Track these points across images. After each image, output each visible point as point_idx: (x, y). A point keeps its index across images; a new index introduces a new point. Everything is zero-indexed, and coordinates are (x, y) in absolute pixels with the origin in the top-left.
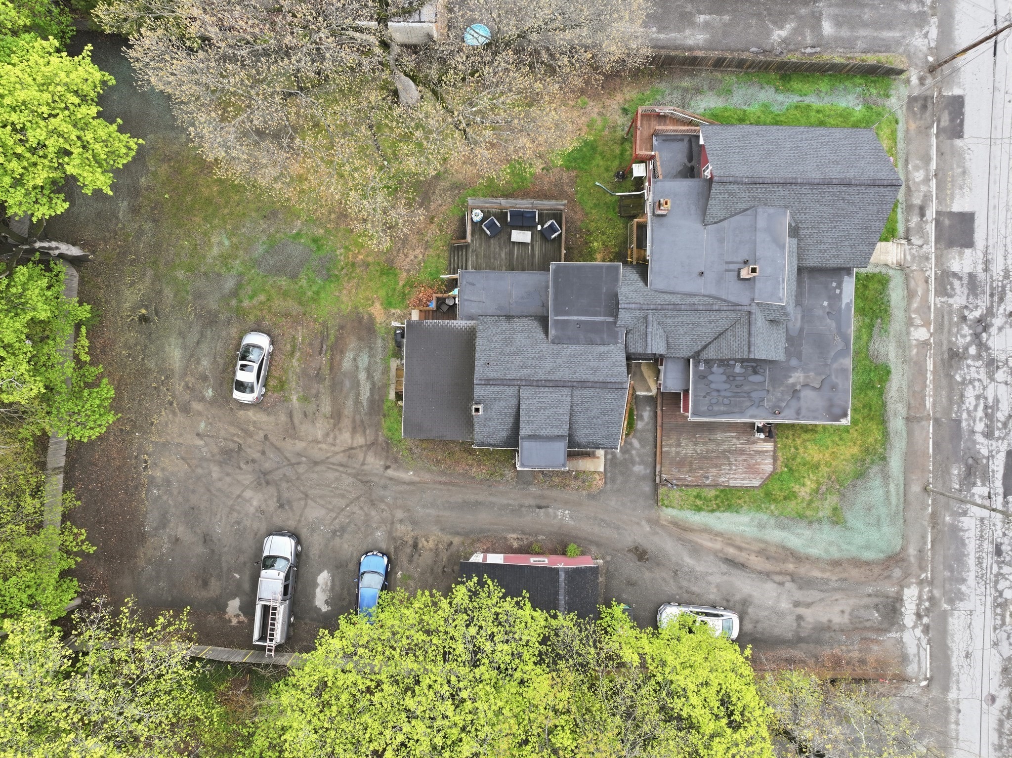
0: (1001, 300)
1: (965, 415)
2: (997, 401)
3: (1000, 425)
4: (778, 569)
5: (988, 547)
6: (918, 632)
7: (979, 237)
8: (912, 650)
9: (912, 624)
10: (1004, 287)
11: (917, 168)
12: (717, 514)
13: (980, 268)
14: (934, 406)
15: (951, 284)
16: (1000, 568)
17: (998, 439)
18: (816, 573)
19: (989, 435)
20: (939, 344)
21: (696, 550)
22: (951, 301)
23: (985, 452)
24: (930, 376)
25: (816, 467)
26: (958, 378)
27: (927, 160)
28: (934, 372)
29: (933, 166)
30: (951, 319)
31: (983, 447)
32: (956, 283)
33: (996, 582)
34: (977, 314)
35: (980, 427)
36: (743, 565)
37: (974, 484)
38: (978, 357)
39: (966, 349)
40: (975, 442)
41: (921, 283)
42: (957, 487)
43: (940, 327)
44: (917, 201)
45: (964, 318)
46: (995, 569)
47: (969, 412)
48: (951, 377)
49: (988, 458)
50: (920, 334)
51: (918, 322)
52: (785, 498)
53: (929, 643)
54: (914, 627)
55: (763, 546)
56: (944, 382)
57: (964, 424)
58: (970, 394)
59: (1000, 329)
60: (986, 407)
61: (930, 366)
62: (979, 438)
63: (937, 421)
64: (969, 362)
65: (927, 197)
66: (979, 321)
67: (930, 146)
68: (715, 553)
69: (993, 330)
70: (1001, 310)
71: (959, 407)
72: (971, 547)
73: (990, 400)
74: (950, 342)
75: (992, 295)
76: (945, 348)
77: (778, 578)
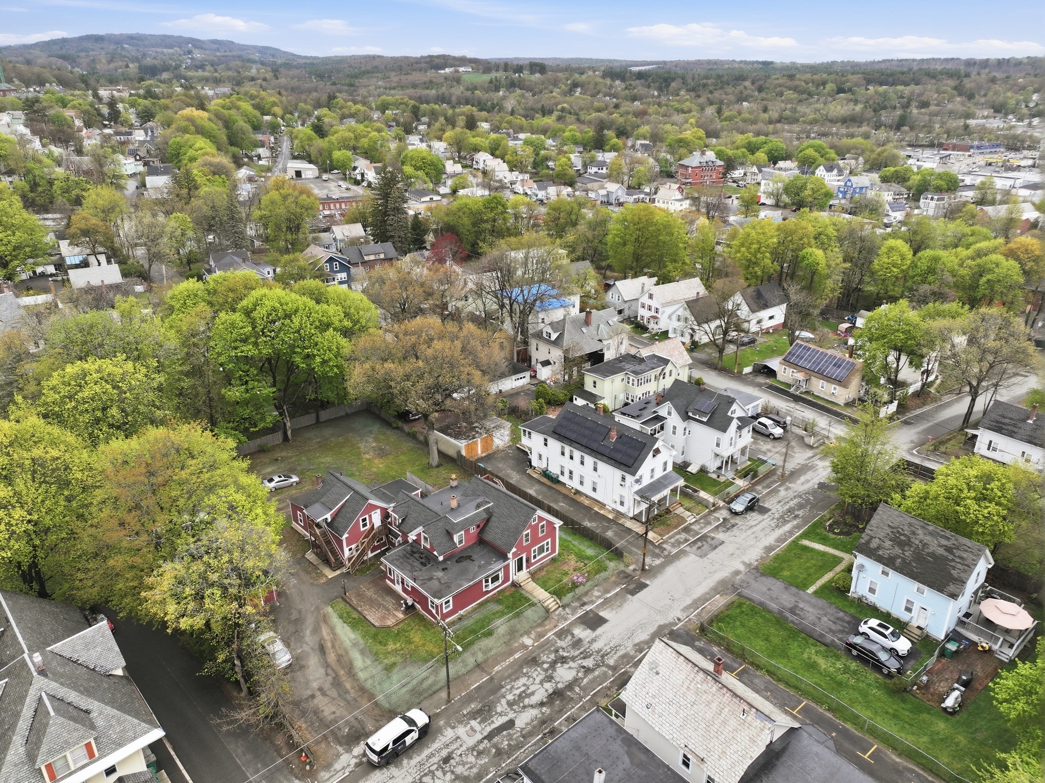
0: (584, 658)
1: (508, 687)
2: (533, 693)
3: (521, 705)
4: (335, 668)
5: (444, 753)
6: (354, 761)
7: (599, 631)
8: (337, 766)
9: (356, 754)
10: (591, 655)
11: (598, 591)
12: (345, 625)
13: (588, 640)
14: (497, 672)
15: (566, 636)
16: (437, 769)
17: (514, 710)
18: (348, 686)
19: (510, 704)
20: (532, 652)
21: (316, 630)
22: (559, 641)
23: (499, 709)
24: (511, 659)
25: (410, 642)
26: (525, 671)
27: (608, 591)
28: (515, 660)
29: (608, 595)
30: (550, 647)
31: (502, 706)
32: (569, 637)
33: (425, 775)
34: (565, 654)
35: (510, 697)
36: (325, 653)
37: (475, 719)
38: (546, 670)
39: (543, 663)
40: (499, 701)
41: (552, 625)
42: (465, 712)
43: (541, 646)
44: (585, 599)
45: (557, 651)
46: (435, 766)
47: (512, 687)
48: (521, 667)
49: (497, 713)
50: (528, 641)
51: (533, 636)
52: (380, 642)
53: (350, 772)
54: (355, 757)
55: (344, 653)
56: (516, 667)
57: (504, 690)
58: (523, 680)
59: (570, 668)
60: (524, 692)
61: (517, 656)
62: (504, 701)
63: (492, 679)
64: (539, 669)
65: (592, 602)
66: (563, 657)
67: (614, 589)
68: (322, 639)
69: (566, 666)
70: (580, 662)
71: (511, 682)
72: (436, 745)
73: (529, 691)
74: (539, 655)
75: (581, 653)
76: (533, 655)
77: (330, 671)
